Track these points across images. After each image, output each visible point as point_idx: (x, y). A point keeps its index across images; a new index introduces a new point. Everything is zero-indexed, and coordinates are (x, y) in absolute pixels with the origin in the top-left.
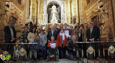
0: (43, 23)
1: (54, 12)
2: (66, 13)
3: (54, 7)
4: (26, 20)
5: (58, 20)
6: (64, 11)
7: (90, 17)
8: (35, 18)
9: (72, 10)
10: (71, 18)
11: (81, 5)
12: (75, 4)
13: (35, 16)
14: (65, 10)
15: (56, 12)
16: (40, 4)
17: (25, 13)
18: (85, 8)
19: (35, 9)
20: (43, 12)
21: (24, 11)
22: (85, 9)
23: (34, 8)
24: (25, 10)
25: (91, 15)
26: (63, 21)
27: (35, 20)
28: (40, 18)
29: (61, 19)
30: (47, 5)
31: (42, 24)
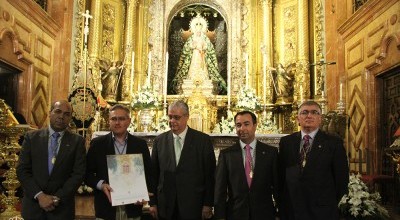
0: (147, 93)
1: (199, 46)
2: (249, 50)
3: (198, 24)
4: (71, 77)
5: (214, 83)
6: (241, 41)
7: (370, 68)
8: (114, 68)
9: (276, 39)
10: (275, 74)
11: (323, 13)
12: (294, 8)
13: (115, 60)
14: (248, 35)
15: (206, 47)
16: (137, 8)
17: (66, 46)
18: (344, 28)
19: (112, 30)
20: (151, 46)
21: (61, 36)
22: (341, 31)
23: (110, 25)
24: (65, 29)
25: (379, 58)
26: (236, 86)
27: (112, 77)
28: (136, 72)
29: (225, 78)
30: (167, 13)
31: (140, 100)
